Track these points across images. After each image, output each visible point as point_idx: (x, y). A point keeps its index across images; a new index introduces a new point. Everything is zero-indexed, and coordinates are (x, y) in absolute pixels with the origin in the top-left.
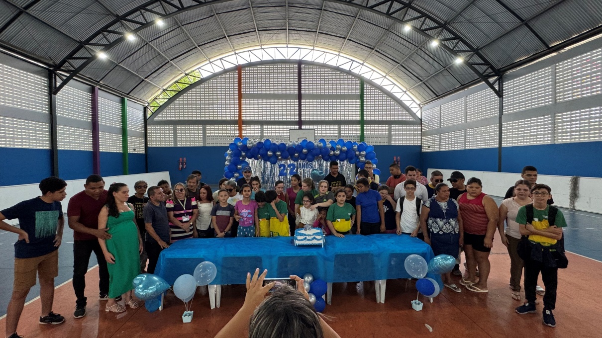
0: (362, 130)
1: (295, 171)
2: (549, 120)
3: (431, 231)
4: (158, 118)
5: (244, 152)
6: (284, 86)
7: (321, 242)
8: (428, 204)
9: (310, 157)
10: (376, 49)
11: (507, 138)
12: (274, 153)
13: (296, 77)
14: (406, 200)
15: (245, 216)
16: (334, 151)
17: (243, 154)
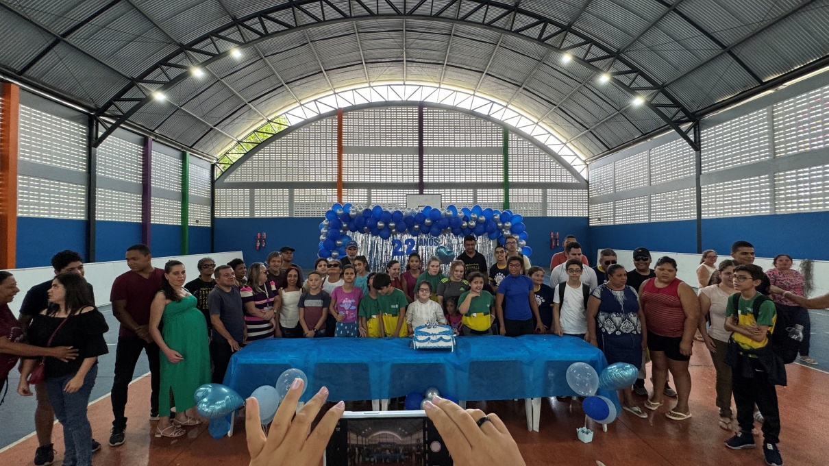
0: (507, 196)
1: (414, 249)
2: (766, 182)
3: (604, 331)
4: (231, 179)
5: (346, 222)
6: (399, 136)
7: (450, 344)
8: (597, 294)
9: (435, 229)
10: (524, 86)
11: (709, 206)
12: (386, 224)
13: (416, 124)
14: (568, 288)
15: (347, 308)
16: (467, 221)
17: (345, 225)
